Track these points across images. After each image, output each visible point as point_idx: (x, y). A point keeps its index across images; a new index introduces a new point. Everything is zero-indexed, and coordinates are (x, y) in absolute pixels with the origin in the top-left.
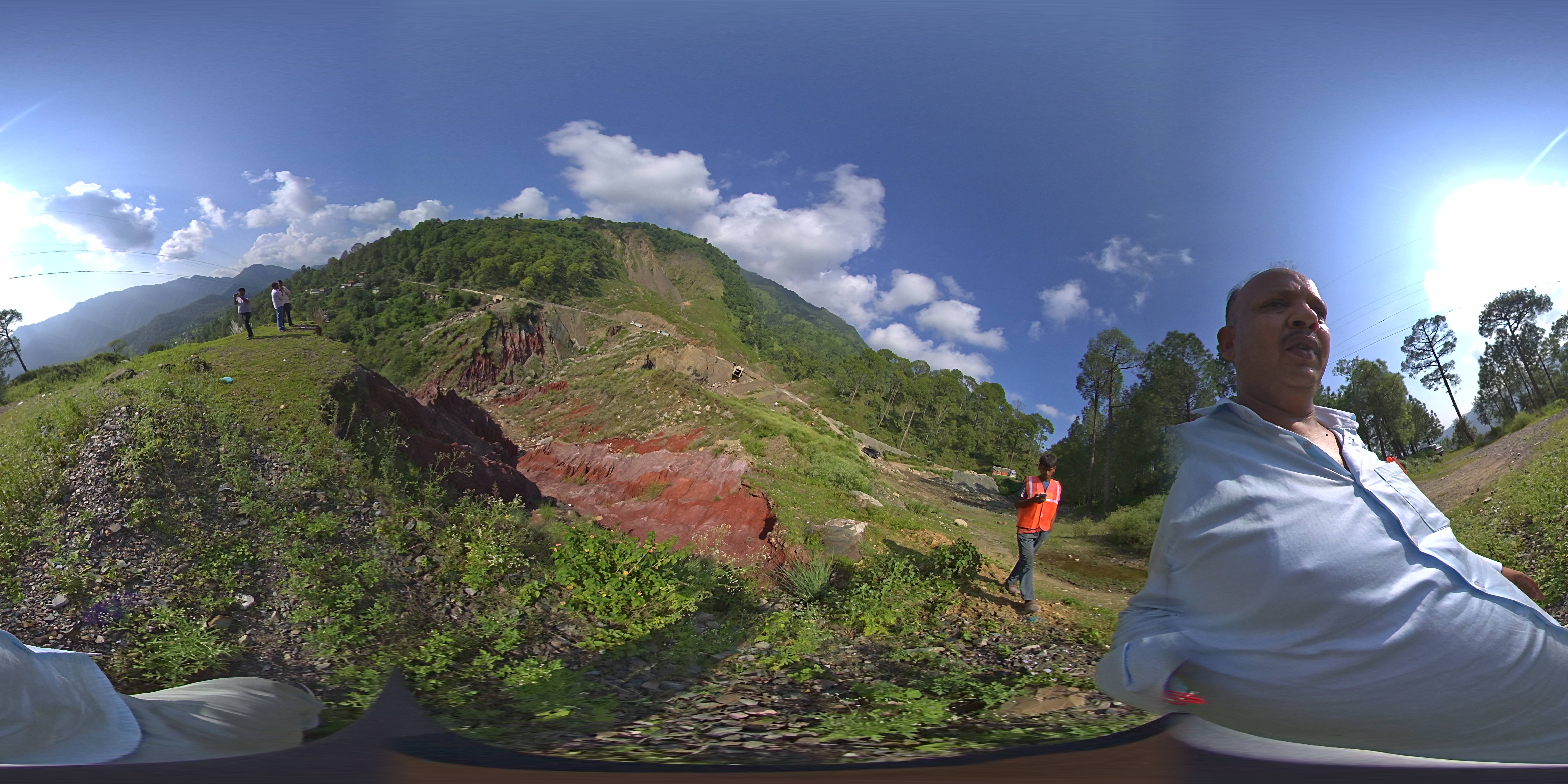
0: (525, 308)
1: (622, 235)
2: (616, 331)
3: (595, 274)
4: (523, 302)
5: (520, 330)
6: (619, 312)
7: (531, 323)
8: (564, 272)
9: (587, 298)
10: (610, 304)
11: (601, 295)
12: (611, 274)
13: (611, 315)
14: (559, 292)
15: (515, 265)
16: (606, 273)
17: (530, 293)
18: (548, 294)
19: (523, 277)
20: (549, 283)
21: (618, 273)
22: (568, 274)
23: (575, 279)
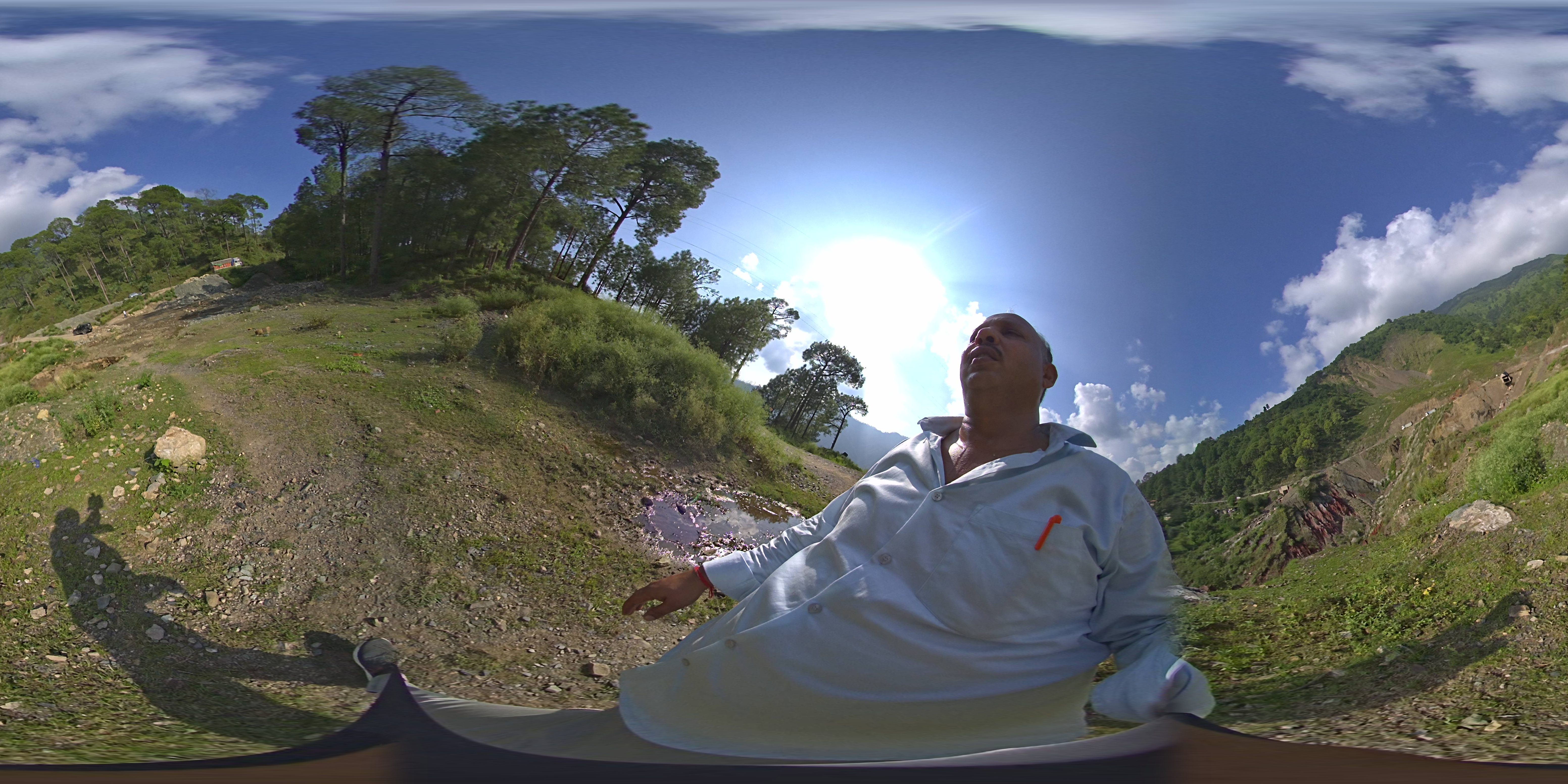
0: (1311, 485)
1: (1341, 371)
2: (1397, 446)
3: (1345, 417)
4: (1305, 481)
5: (1318, 505)
6: (1388, 429)
7: (1324, 494)
8: (1325, 434)
9: (1357, 440)
10: (1378, 429)
11: (1366, 428)
12: (1360, 406)
13: (1385, 436)
14: (1332, 452)
15: (1283, 453)
16: (1355, 408)
17: (1309, 469)
18: (1325, 460)
19: (1296, 460)
20: (1319, 451)
21: (1364, 401)
22: (1328, 433)
23: (1337, 433)
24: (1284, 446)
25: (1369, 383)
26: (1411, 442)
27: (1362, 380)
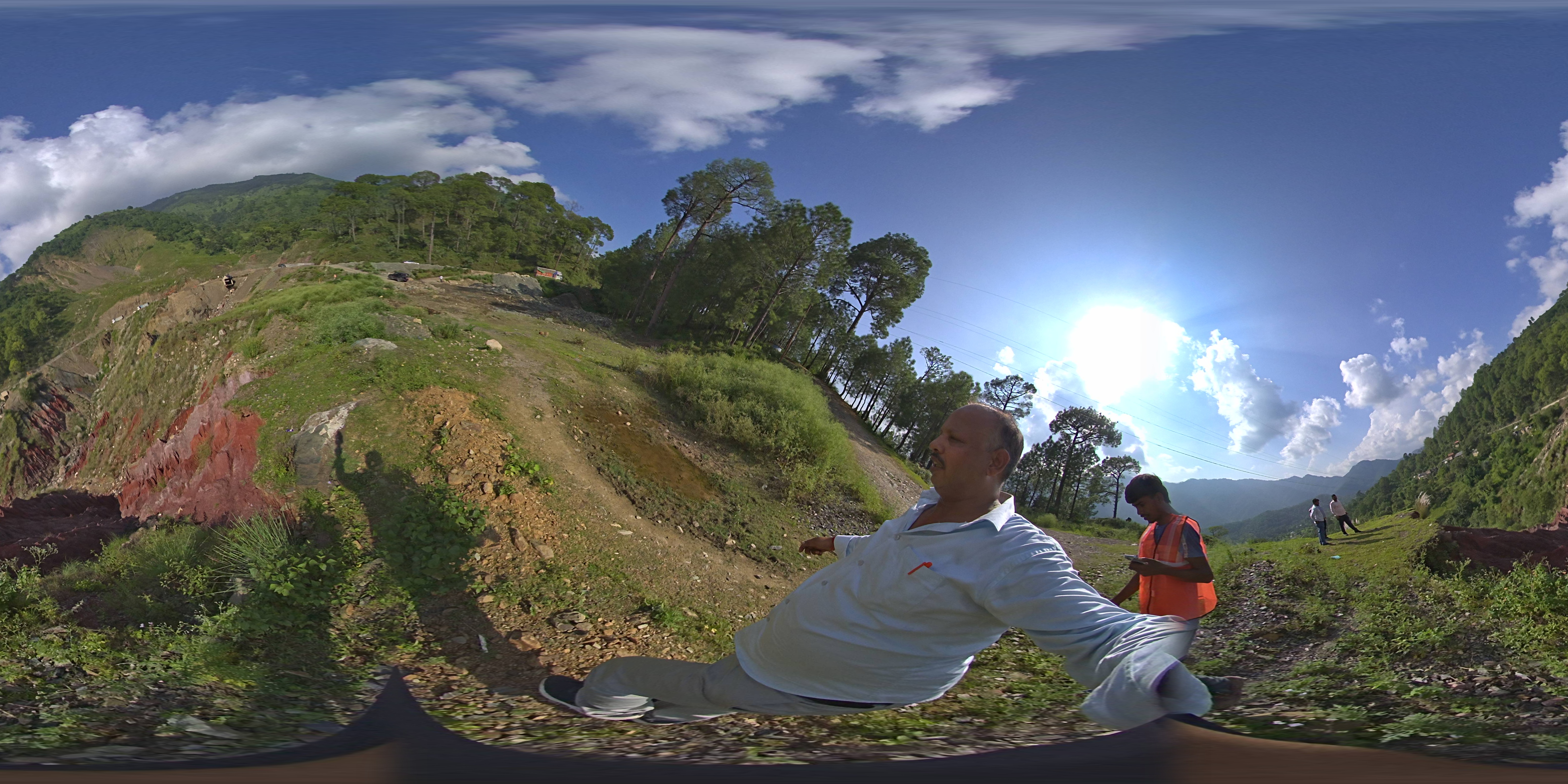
0: (30, 386)
1: (36, 271)
2: (108, 339)
3: (50, 315)
4: (24, 382)
5: (40, 405)
6: (96, 323)
7: (43, 393)
8: (32, 333)
9: (66, 336)
10: (86, 324)
11: (73, 324)
12: (63, 303)
13: (94, 331)
14: (43, 351)
16: (59, 305)
17: (23, 371)
18: (37, 359)
19: (8, 363)
20: (29, 352)
21: (67, 298)
22: (35, 332)
23: (44, 332)
25: (69, 280)
26: (123, 335)
27: (62, 278)
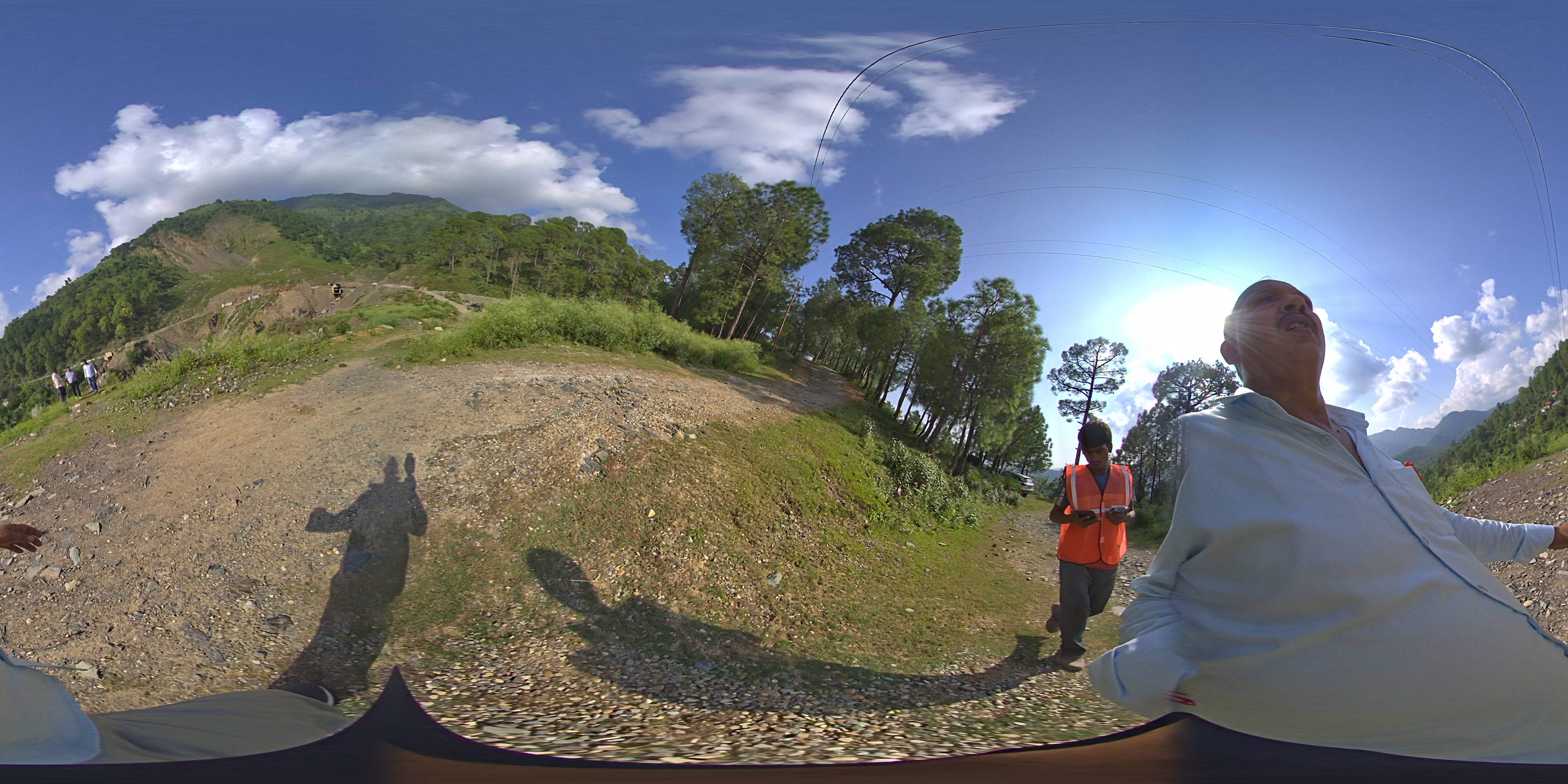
0: (135, 350)
1: (153, 243)
2: (215, 322)
3: (163, 288)
4: (129, 347)
6: (206, 305)
7: (147, 359)
8: (141, 303)
9: (174, 311)
10: (195, 303)
11: (183, 301)
12: (175, 279)
13: (203, 310)
14: (150, 320)
15: (101, 321)
16: (170, 281)
17: (128, 337)
19: (115, 328)
20: (136, 320)
21: (178, 276)
22: (144, 302)
23: (153, 303)
24: (101, 315)
25: (184, 258)
26: (229, 320)
27: (177, 255)
